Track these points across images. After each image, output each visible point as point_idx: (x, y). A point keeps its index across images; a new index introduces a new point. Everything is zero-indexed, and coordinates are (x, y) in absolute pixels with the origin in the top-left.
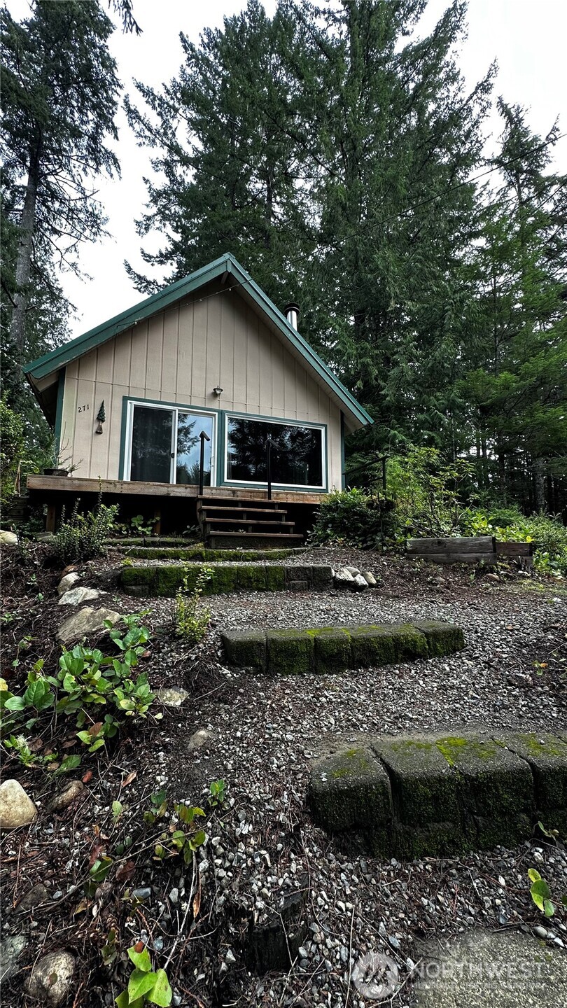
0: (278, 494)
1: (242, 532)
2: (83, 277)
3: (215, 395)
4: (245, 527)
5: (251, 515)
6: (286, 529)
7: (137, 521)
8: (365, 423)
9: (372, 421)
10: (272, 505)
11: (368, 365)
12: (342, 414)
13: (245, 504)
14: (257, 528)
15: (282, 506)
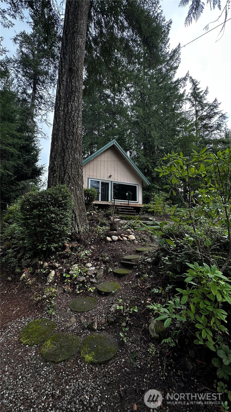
0: (130, 204)
1: (125, 213)
2: (49, 124)
3: (110, 176)
4: (126, 211)
5: (126, 209)
6: (134, 212)
7: (100, 210)
8: (149, 184)
9: (150, 184)
10: (130, 207)
11: (149, 165)
12: (142, 181)
13: (124, 206)
14: (128, 212)
15: (132, 207)
